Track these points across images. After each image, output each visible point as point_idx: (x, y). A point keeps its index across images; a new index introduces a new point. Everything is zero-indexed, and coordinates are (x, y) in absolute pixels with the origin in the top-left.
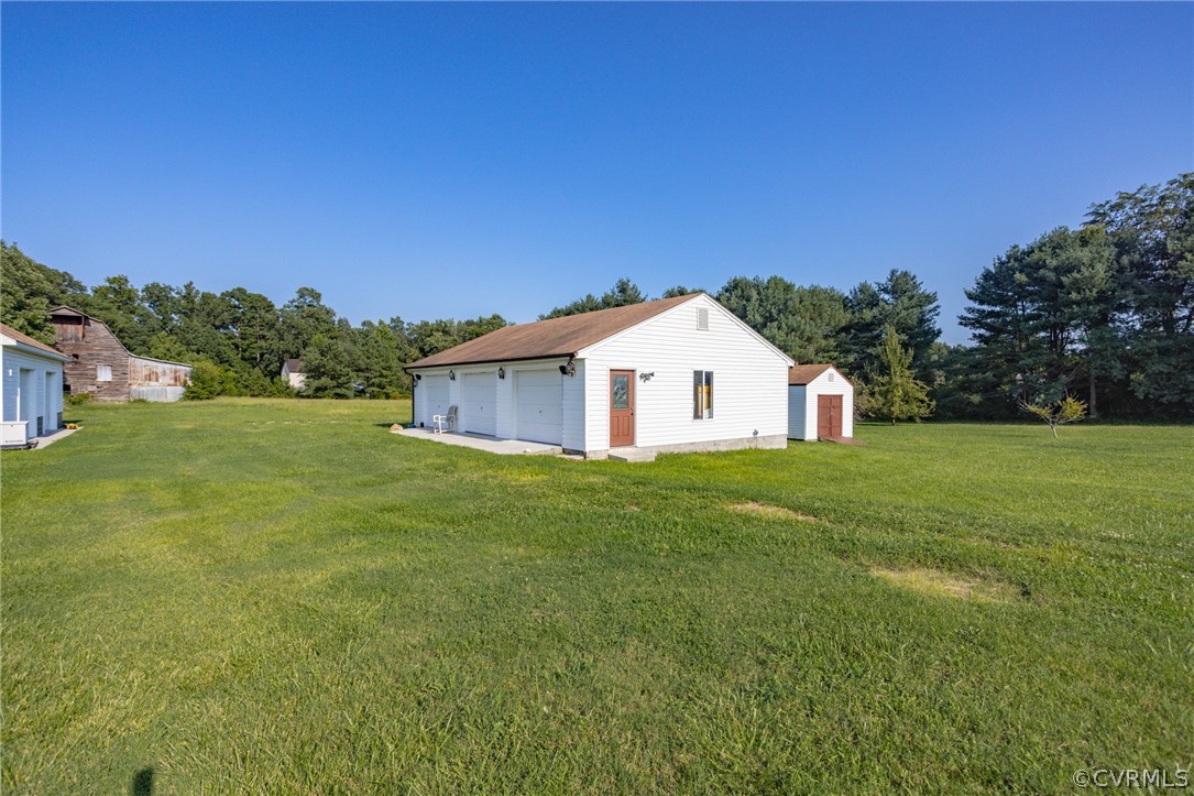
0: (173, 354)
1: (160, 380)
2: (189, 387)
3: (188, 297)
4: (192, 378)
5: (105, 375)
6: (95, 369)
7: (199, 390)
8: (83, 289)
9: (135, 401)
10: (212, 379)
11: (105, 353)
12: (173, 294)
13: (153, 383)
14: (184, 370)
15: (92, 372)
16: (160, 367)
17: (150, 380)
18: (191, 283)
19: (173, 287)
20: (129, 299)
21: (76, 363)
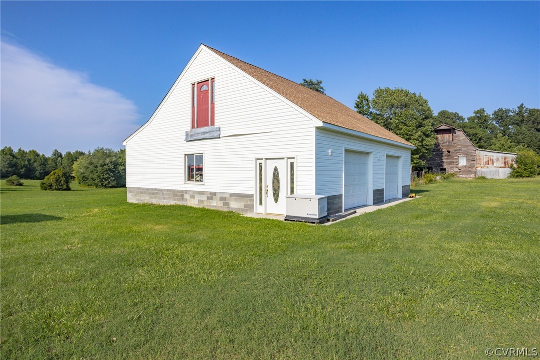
0: (506, 147)
1: (495, 164)
2: (514, 168)
3: (520, 113)
4: (517, 162)
5: (463, 162)
6: (458, 159)
7: (522, 170)
8: (463, 119)
9: (480, 178)
10: (533, 163)
11: (463, 149)
12: (511, 114)
13: (490, 166)
14: (511, 157)
15: (456, 160)
16: (495, 156)
17: (488, 164)
18: (522, 105)
19: (511, 109)
20: (485, 121)
21: (449, 155)
